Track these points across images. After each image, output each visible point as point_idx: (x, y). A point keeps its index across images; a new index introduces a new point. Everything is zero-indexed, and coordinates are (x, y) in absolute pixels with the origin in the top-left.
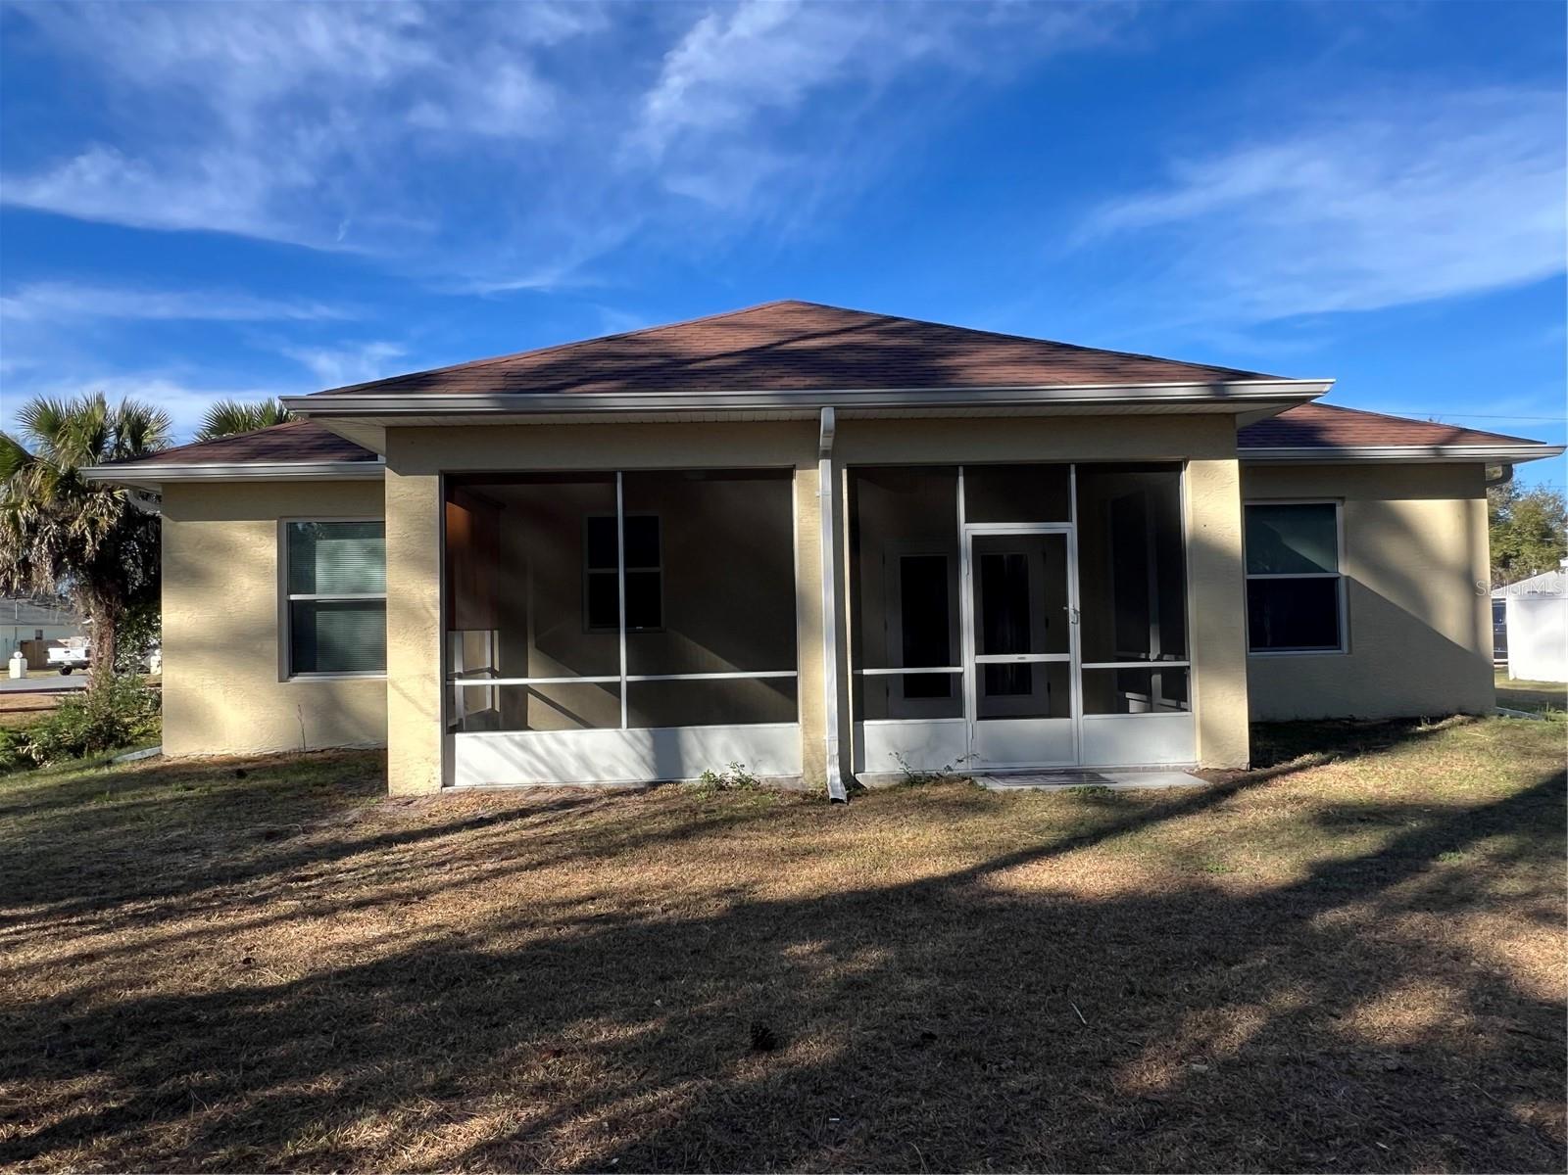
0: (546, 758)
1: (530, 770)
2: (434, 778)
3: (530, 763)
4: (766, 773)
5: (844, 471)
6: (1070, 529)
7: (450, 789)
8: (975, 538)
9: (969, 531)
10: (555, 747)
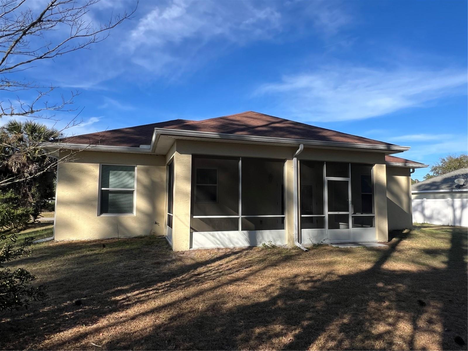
0: (220, 239)
1: (215, 243)
2: (188, 246)
3: (216, 241)
4: (278, 243)
5: (299, 161)
6: (349, 179)
7: (192, 249)
8: (328, 181)
9: (327, 179)
10: (222, 236)
